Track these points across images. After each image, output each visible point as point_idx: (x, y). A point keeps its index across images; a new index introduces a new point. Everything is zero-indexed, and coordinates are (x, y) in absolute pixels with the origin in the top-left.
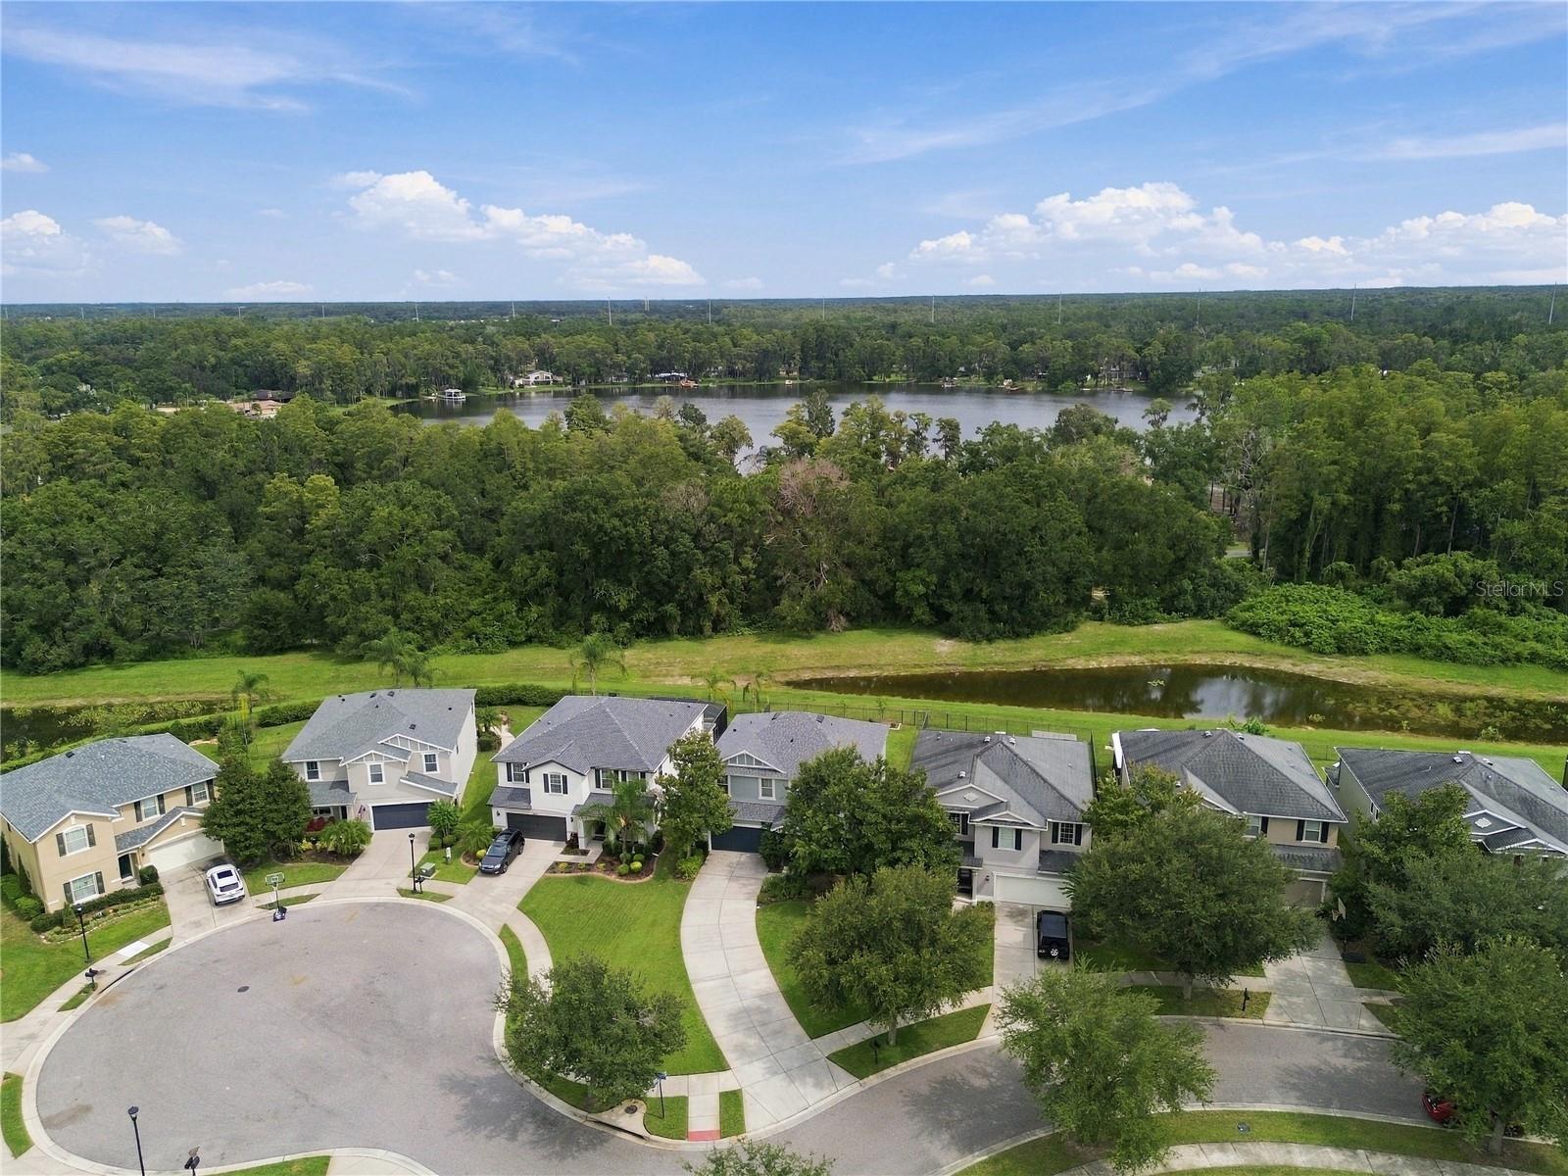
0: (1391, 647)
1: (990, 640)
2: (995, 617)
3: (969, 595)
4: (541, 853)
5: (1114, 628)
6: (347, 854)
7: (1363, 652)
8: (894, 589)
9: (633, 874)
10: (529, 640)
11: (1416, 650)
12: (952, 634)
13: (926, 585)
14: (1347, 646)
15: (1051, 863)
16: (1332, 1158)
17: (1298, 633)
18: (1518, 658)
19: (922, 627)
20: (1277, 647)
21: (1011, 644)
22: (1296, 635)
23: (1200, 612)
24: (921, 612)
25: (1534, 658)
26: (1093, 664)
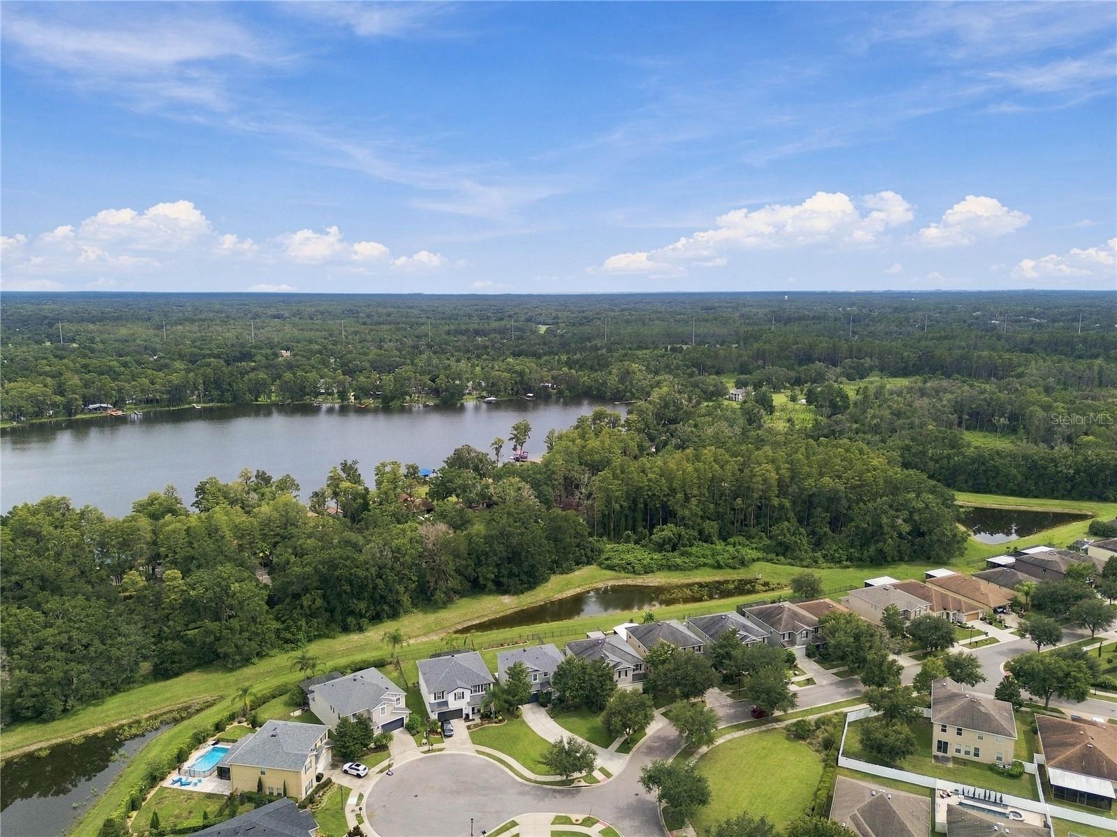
0: (661, 568)
1: (523, 593)
2: (522, 583)
3: (511, 575)
4: (458, 726)
5: (561, 576)
6: (382, 747)
7: (653, 572)
8: (478, 577)
9: (500, 721)
10: (315, 637)
11: (669, 568)
12: (505, 592)
13: (493, 573)
14: (648, 570)
15: (636, 678)
16: (741, 733)
17: (629, 567)
18: (700, 565)
19: (490, 593)
20: (623, 574)
21: (530, 593)
22: (628, 568)
23: (589, 563)
24: (490, 585)
25: (705, 565)
26: (565, 596)
